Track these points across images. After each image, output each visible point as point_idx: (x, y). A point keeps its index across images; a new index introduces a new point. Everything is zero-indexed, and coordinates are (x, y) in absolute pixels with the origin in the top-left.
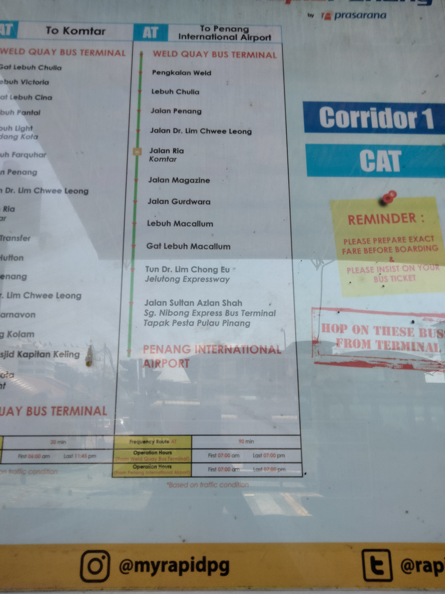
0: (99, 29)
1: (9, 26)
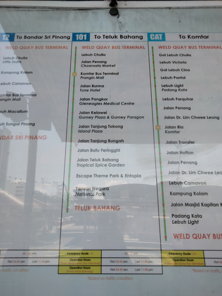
0: (205, 36)
1: (161, 35)
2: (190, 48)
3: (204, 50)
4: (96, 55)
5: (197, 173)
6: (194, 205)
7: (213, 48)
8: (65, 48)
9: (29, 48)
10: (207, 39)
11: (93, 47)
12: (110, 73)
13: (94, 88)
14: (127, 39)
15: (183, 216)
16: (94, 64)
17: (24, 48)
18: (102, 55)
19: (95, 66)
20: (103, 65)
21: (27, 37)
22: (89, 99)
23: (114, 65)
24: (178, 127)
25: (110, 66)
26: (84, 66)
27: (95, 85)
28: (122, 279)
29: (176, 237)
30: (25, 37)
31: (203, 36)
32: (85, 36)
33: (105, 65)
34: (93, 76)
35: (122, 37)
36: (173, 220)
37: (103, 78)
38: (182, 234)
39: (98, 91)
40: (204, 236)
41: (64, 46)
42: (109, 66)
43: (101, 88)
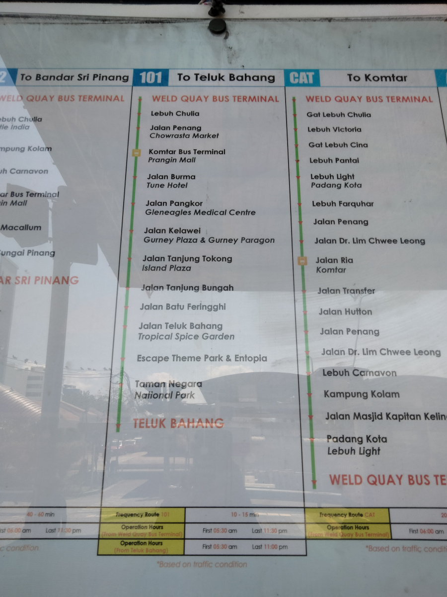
0: (400, 75)
1: (311, 74)
2: (369, 100)
3: (396, 104)
4: (181, 113)
5: (378, 352)
6: (372, 416)
7: (415, 101)
8: (118, 100)
9: (46, 100)
10: (403, 83)
11: (174, 99)
12: (208, 152)
13: (175, 181)
14: (244, 83)
15: (351, 439)
16: (176, 132)
17: (36, 99)
18: (192, 114)
19: (177, 136)
20: (194, 134)
21: (41, 77)
22: (165, 203)
23: (216, 134)
24: (343, 260)
25: (209, 136)
26: (155, 136)
27: (177, 174)
28: (226, 565)
29: (335, 482)
30: (38, 77)
31: (396, 75)
32: (159, 75)
33: (198, 134)
34: (174, 156)
35: (233, 77)
36: (329, 448)
37: (193, 160)
38: (346, 475)
39: (183, 186)
40: (391, 480)
41: (117, 96)
42: (207, 136)
43: (190, 181)
